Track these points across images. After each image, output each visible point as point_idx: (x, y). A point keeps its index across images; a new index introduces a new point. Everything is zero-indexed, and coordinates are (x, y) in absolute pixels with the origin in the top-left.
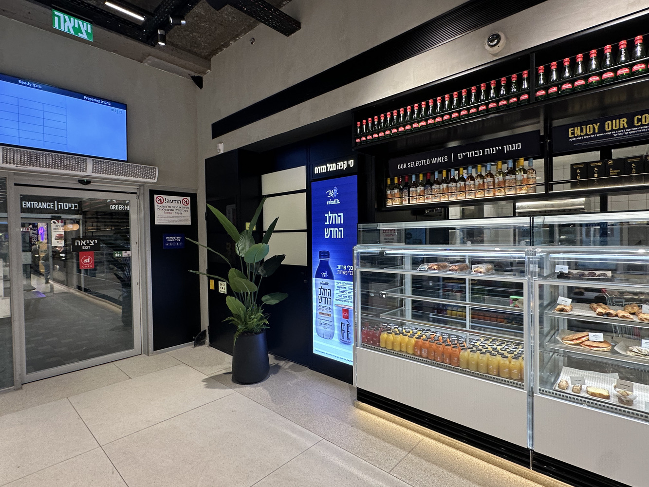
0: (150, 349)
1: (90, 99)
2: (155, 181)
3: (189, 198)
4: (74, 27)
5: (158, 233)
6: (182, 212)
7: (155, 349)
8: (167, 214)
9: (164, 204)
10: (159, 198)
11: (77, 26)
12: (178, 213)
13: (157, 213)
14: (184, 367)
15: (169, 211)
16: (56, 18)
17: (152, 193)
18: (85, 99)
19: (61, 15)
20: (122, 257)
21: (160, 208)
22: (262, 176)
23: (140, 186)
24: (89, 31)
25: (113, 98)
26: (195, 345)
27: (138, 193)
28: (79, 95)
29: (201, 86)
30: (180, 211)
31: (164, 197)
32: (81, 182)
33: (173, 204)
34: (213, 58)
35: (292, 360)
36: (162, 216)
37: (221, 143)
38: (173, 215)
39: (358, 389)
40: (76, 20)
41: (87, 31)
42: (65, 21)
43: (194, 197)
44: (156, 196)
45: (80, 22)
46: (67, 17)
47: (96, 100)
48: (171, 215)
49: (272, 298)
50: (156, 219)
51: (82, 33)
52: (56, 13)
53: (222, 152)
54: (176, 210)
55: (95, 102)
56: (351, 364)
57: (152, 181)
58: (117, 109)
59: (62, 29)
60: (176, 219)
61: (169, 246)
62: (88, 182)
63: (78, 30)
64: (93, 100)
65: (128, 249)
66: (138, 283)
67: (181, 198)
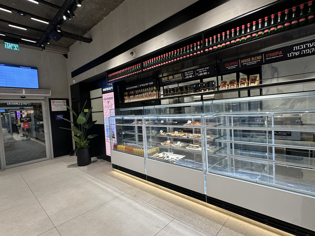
0: (52, 157)
1: (23, 67)
2: (50, 95)
3: (65, 101)
4: (12, 47)
5: (53, 115)
6: (63, 106)
7: (54, 157)
8: (56, 107)
9: (55, 103)
10: (53, 101)
11: (13, 46)
12: (61, 107)
13: (52, 107)
14: (63, 162)
15: (57, 106)
16: (6, 45)
17: (50, 99)
18: (21, 68)
19: (7, 43)
20: (40, 124)
21: (53, 105)
22: (90, 91)
23: (45, 97)
24: (18, 47)
25: (31, 65)
26: (70, 156)
27: (45, 100)
28: (18, 66)
29: (67, 57)
30: (62, 105)
31: (55, 101)
32: (22, 97)
33: (59, 103)
34: (70, 48)
35: (102, 159)
36: (54, 108)
37: (74, 80)
38: (59, 107)
39: (113, 164)
40: (13, 44)
41: (17, 48)
42: (9, 45)
43: (67, 100)
44: (51, 101)
45: (14, 45)
46: (9, 44)
47: (25, 67)
48: (58, 107)
49: (92, 136)
50: (52, 109)
51: (15, 48)
52: (5, 43)
53: (75, 83)
54: (60, 105)
55: (25, 68)
56: (110, 156)
57: (49, 95)
58: (33, 70)
59: (8, 48)
60: (60, 109)
61: (58, 119)
62: (24, 97)
63: (14, 47)
64: (24, 67)
65: (42, 120)
66: (47, 133)
67: (62, 101)
